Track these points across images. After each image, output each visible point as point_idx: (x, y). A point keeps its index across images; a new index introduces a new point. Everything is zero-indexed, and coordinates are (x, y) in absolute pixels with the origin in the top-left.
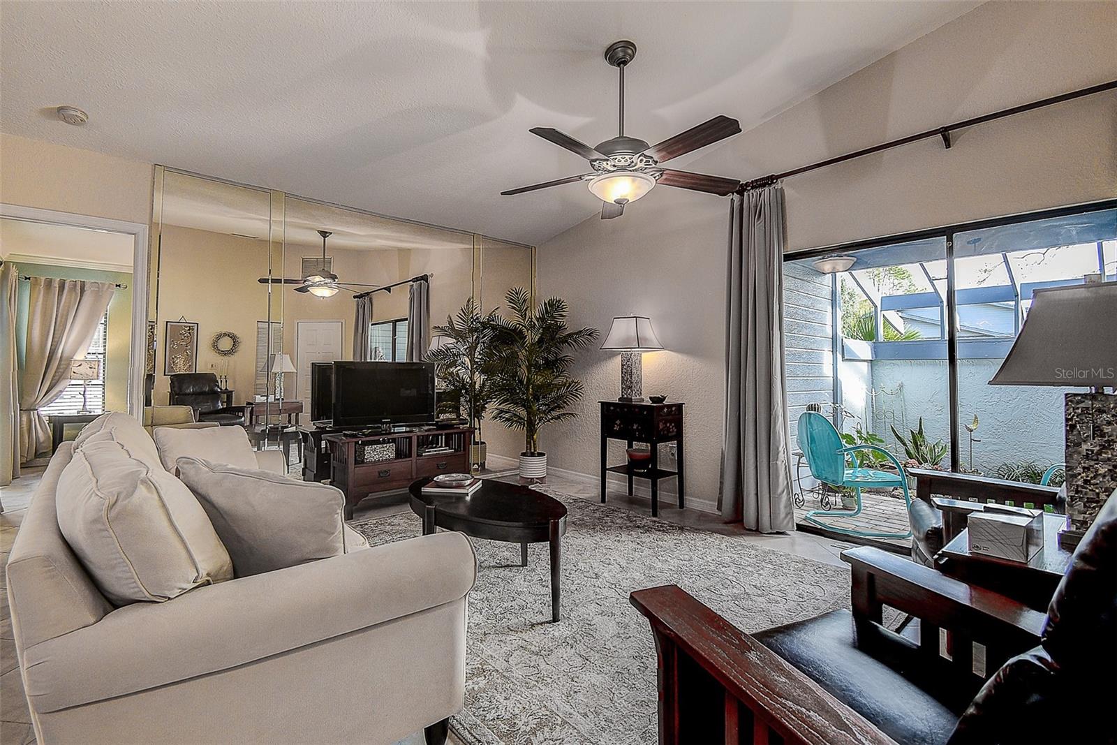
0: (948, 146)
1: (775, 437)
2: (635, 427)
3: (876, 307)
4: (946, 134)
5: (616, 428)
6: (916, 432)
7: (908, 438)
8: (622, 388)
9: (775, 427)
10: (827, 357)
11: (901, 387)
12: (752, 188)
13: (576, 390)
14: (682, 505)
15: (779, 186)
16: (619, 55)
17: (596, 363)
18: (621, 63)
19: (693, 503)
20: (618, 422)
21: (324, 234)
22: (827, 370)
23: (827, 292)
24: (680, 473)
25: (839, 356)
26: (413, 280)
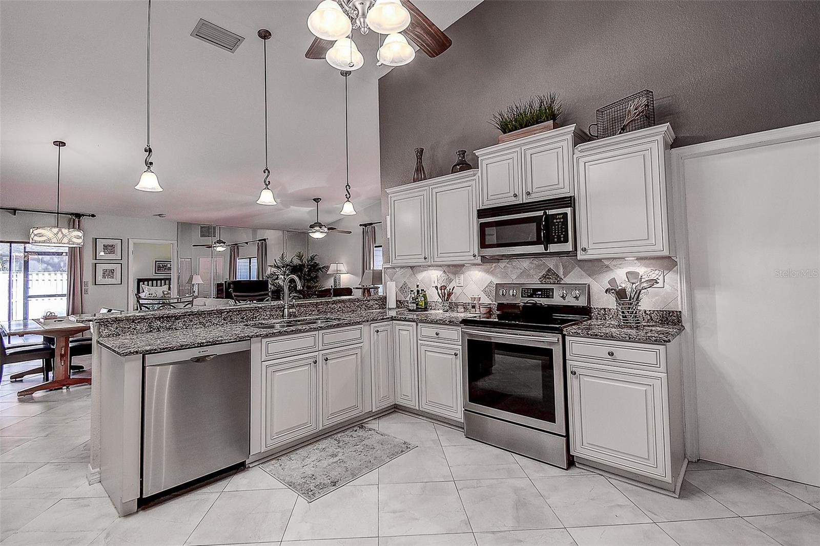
15: (373, 226)
18: (318, 202)
26: (259, 240)
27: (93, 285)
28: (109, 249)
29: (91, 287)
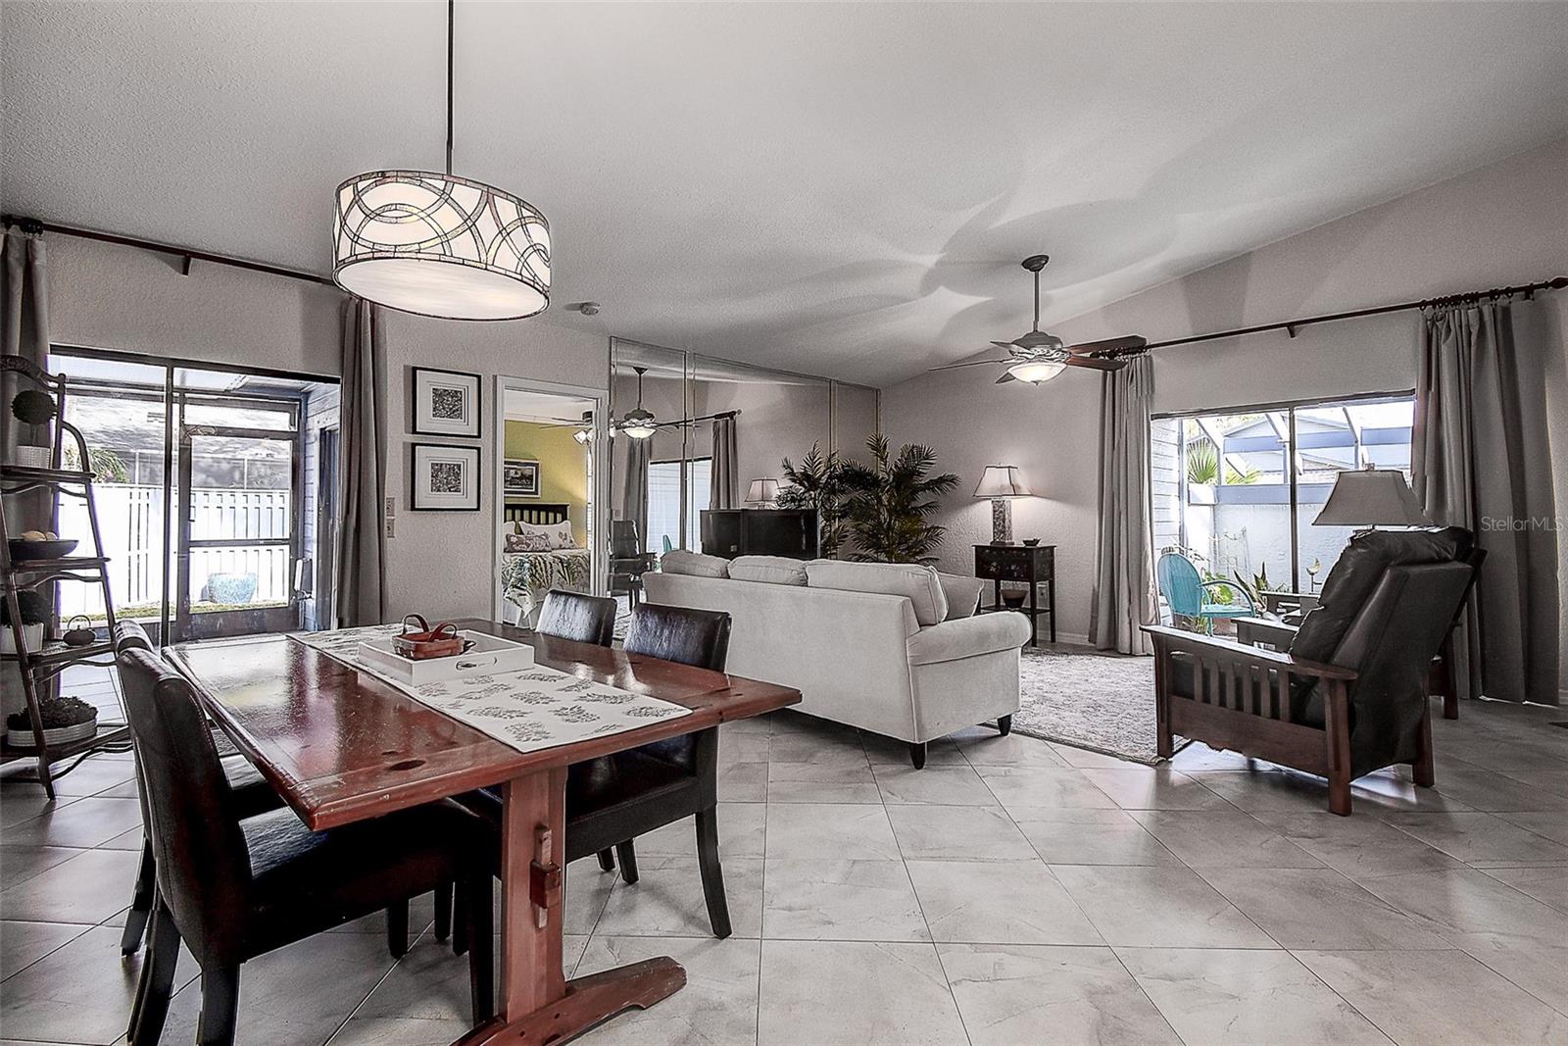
0: (1293, 335)
1: (1145, 574)
2: (1013, 568)
3: (1218, 449)
4: (1292, 328)
5: (993, 569)
6: (1260, 576)
7: (1251, 582)
8: (994, 533)
9: (1145, 565)
10: (1174, 502)
11: (1244, 531)
12: (1123, 354)
13: (937, 535)
14: (1053, 640)
15: (1148, 353)
16: (1035, 264)
17: (956, 509)
18: (1036, 270)
19: (1063, 637)
20: (994, 564)
21: (640, 370)
22: (1174, 516)
23: (1174, 438)
24: (1052, 610)
25: (1186, 501)
26: (716, 417)
27: (405, 509)
28: (448, 403)
29: (399, 517)
